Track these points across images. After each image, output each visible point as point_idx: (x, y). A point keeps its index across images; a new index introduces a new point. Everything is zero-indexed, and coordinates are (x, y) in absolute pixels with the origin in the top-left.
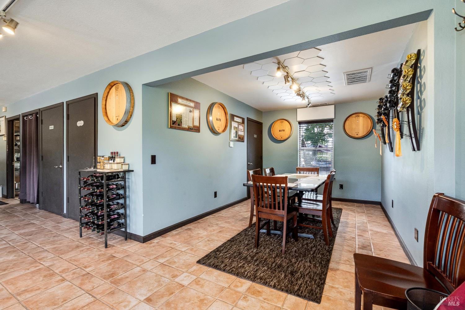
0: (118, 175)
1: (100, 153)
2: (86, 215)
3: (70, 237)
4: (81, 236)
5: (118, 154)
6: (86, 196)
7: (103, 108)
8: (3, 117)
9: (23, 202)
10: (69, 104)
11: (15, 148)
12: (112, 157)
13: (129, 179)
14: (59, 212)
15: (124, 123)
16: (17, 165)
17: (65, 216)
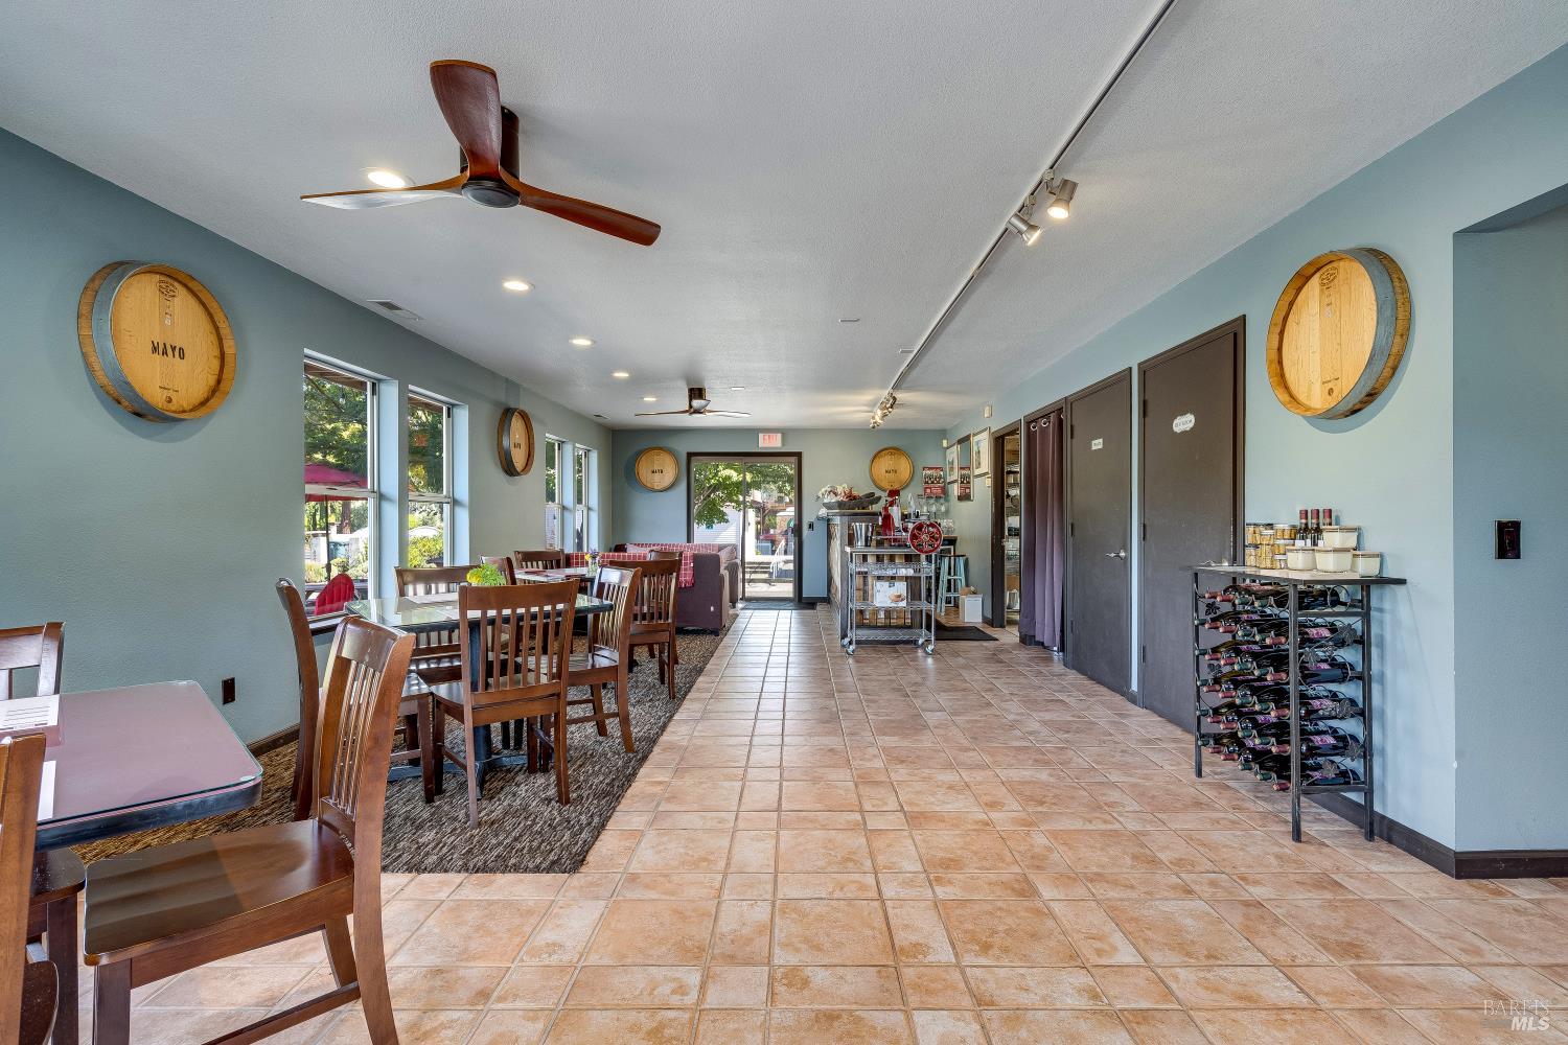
0: (1335, 594)
1: (1253, 513)
2: (1216, 711)
3: (1167, 767)
4: (1199, 774)
5: (1331, 517)
6: (1215, 650)
7: (1271, 362)
8: (985, 430)
9: (1027, 640)
10: (1146, 369)
11: (1007, 503)
12: (1306, 529)
13: (1381, 610)
14: (1119, 686)
15: (1361, 402)
16: (1012, 546)
17: (1133, 699)
